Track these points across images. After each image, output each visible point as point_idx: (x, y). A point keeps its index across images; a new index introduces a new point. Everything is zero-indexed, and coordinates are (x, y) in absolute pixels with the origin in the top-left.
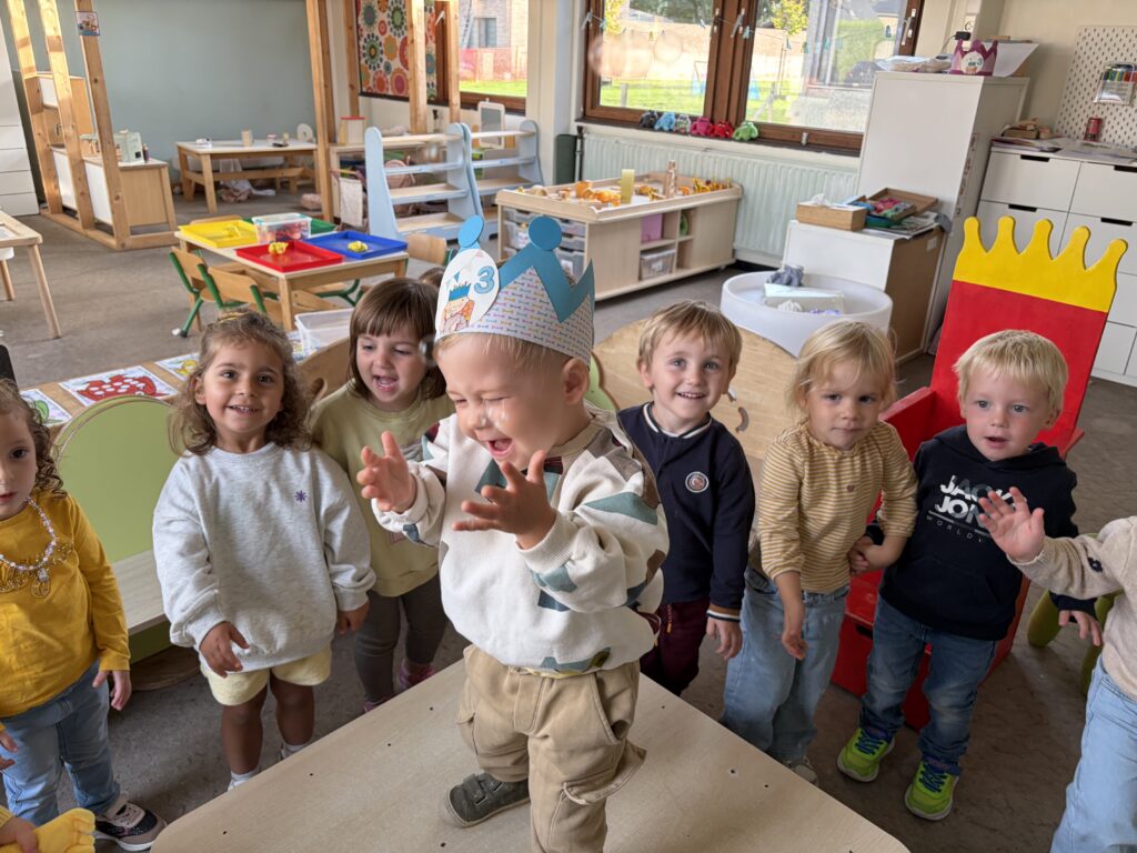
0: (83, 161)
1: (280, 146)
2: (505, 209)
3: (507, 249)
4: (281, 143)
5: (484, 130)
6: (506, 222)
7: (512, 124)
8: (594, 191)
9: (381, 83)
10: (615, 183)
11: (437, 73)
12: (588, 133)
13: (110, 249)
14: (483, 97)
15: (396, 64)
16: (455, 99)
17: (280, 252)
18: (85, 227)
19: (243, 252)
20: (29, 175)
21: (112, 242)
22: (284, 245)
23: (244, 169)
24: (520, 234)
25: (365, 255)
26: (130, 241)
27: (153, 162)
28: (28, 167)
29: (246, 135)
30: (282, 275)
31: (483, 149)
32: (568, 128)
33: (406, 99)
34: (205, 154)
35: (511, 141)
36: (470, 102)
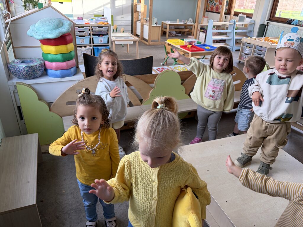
0: (143, 24)
1: (185, 23)
2: (244, 43)
3: (242, 53)
4: (185, 22)
5: (239, 22)
6: (243, 46)
7: (248, 21)
8: (270, 40)
9: (212, 8)
10: (276, 38)
11: (228, 6)
12: (270, 24)
13: (146, 45)
14: (240, 13)
15: (217, 3)
16: (232, 13)
17: (190, 47)
18: (141, 39)
19: (182, 47)
20: (131, 27)
21: (147, 43)
22: (191, 46)
23: (175, 29)
24: (246, 49)
25: (209, 50)
26: (151, 43)
27: (158, 25)
28: (131, 25)
29: (178, 20)
30: (190, 53)
31: (238, 27)
32: (264, 22)
33: (219, 13)
34: (168, 24)
35: (246, 25)
36: (236, 14)
